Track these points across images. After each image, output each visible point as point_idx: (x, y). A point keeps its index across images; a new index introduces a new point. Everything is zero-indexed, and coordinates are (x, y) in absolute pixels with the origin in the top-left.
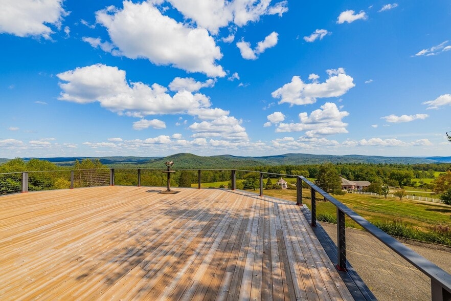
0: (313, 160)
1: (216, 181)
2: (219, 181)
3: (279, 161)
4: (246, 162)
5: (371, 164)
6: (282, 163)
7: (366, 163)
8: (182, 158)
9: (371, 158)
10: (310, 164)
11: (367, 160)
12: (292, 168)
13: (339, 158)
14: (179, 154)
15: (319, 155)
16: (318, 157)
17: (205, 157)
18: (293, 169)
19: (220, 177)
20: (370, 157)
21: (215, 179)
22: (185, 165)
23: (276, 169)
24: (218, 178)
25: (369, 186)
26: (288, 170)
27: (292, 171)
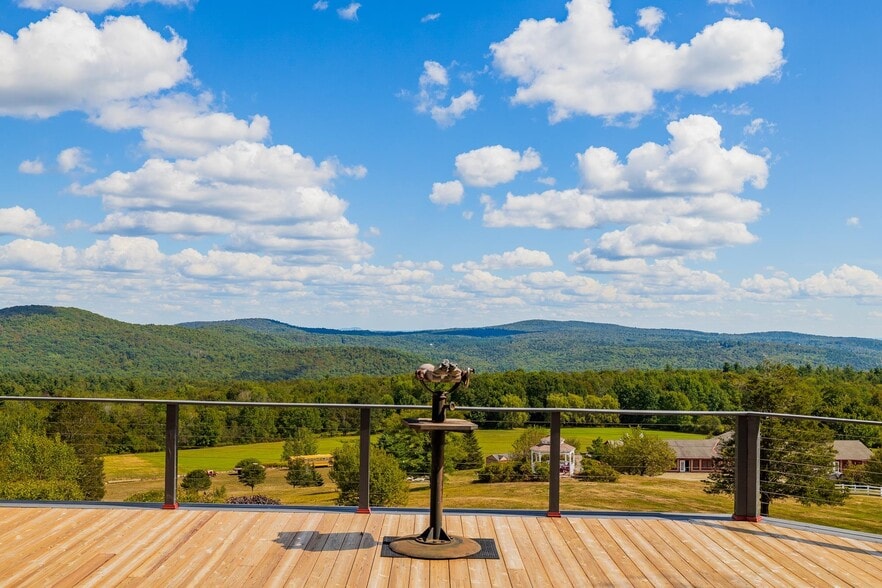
0: (630, 351)
1: (211, 445)
2: (224, 442)
3: (489, 352)
4: (348, 355)
5: (847, 371)
6: (504, 362)
7: (827, 365)
8: (31, 327)
9: (846, 346)
10: (614, 364)
11: (830, 354)
12: (552, 384)
13: (726, 342)
14: (17, 310)
15: (652, 332)
16: (650, 339)
17: (150, 327)
18: (557, 389)
19: (229, 423)
20: (840, 341)
21: (205, 431)
22: (46, 363)
23: (487, 386)
24: (222, 430)
25: (870, 463)
26: (535, 389)
27: (551, 397)
